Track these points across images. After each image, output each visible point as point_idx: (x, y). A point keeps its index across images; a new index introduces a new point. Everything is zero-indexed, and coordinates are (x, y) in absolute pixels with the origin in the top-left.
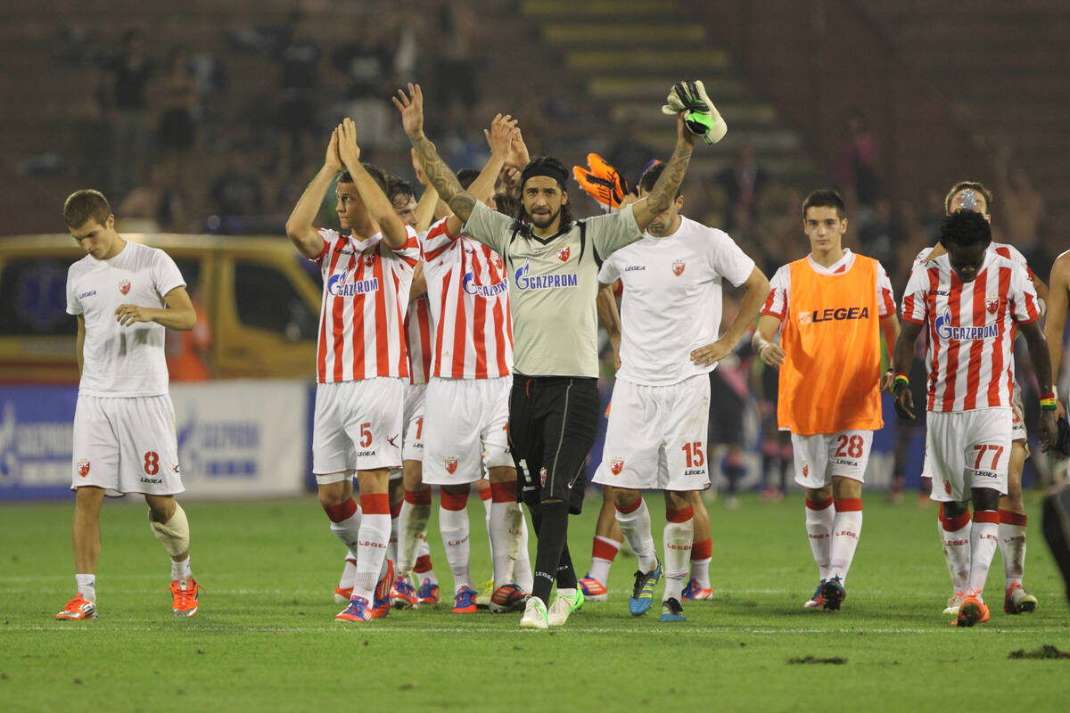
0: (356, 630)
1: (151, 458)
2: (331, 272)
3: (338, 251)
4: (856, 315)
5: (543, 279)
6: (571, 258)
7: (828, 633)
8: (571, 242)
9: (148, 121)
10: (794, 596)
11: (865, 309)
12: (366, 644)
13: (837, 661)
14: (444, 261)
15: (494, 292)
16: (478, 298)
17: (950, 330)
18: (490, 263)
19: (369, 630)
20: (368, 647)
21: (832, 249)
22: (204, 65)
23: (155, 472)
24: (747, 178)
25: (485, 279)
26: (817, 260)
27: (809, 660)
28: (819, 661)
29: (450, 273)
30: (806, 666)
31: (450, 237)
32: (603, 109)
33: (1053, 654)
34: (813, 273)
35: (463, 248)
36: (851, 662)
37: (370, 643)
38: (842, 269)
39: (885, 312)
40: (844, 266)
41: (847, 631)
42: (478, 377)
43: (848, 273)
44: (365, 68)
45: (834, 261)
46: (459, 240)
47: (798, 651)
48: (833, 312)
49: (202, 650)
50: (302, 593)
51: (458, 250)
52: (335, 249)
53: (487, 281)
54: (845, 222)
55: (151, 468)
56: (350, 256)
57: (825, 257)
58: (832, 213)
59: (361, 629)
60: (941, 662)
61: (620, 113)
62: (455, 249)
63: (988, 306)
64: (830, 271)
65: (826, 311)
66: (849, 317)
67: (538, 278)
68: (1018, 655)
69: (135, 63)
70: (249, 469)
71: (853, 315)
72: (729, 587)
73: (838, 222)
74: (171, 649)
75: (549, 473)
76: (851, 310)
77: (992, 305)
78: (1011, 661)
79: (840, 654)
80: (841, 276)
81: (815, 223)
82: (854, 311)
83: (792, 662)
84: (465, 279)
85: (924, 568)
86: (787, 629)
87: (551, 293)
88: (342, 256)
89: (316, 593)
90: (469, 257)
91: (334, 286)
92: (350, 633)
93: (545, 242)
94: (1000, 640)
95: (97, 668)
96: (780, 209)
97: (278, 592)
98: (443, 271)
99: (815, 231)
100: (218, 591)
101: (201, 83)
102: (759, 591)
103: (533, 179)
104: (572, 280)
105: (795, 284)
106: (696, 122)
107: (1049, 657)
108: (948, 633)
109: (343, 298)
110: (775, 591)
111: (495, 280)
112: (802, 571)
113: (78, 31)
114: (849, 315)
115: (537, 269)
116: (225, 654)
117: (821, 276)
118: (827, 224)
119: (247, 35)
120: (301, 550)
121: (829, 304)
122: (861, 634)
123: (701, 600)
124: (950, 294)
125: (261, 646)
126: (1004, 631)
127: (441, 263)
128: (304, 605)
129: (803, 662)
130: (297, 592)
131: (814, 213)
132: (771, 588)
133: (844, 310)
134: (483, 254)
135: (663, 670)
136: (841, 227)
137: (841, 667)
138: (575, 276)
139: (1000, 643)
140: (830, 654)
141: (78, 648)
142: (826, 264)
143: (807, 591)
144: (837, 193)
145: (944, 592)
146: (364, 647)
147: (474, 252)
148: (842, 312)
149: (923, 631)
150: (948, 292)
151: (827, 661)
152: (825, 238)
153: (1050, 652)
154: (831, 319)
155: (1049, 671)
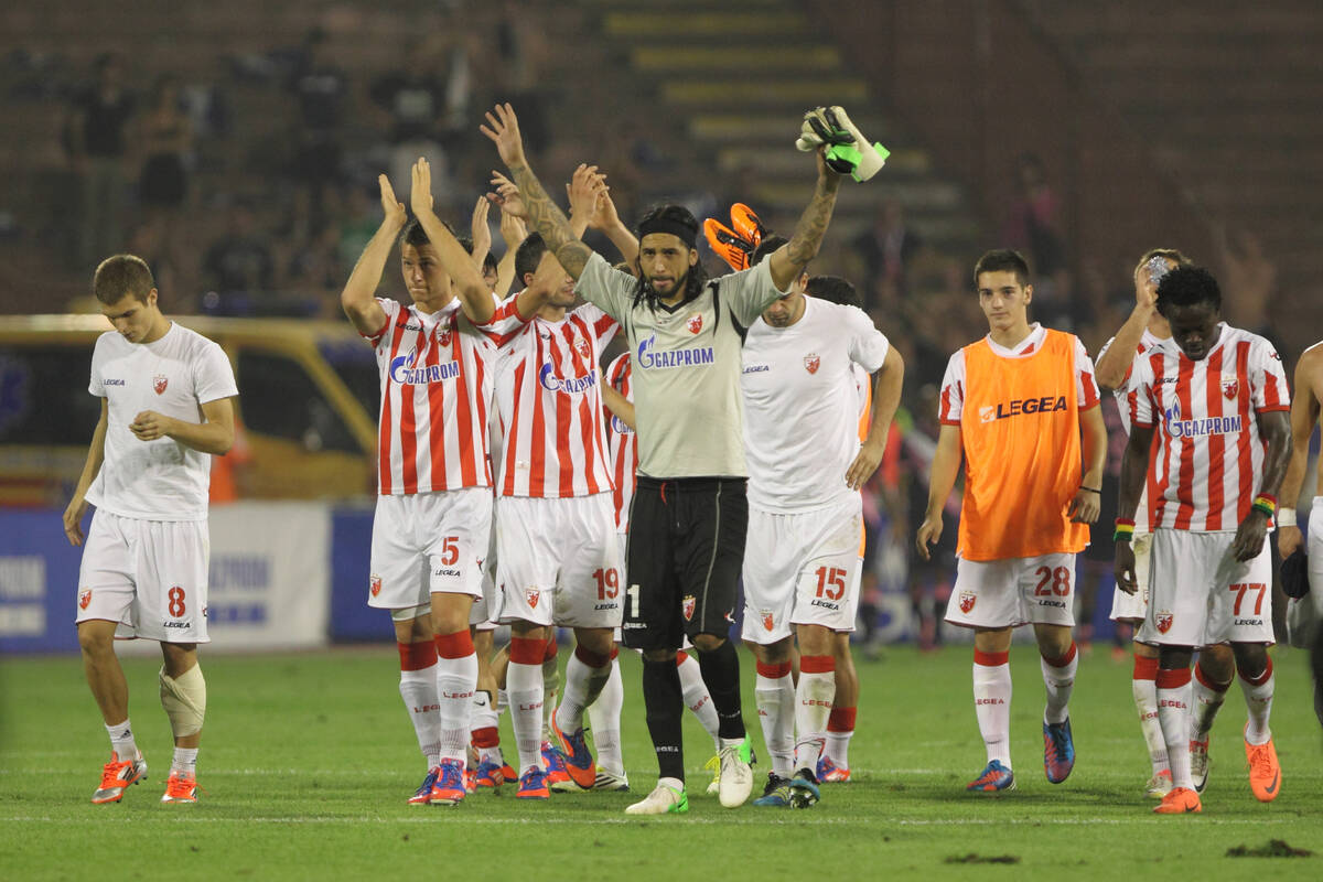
0: (393, 821)
1: (176, 596)
2: (394, 353)
3: (401, 326)
4: (1049, 407)
5: (669, 356)
6: (704, 327)
7: (996, 825)
8: (702, 310)
9: (128, 171)
10: (953, 777)
11: (1062, 399)
12: (406, 838)
13: (1007, 860)
14: (515, 349)
15: (579, 388)
16: (560, 394)
17: (1180, 425)
18: (573, 351)
19: (411, 820)
20: (409, 843)
21: (1014, 324)
22: (199, 99)
23: (181, 613)
24: (892, 244)
25: (568, 370)
26: (997, 340)
27: (972, 858)
28: (983, 860)
29: (523, 363)
30: (968, 869)
31: (521, 320)
32: (708, 155)
33: (1284, 851)
34: (994, 357)
35: (537, 332)
36: (1025, 862)
37: (410, 838)
38: (1030, 349)
39: (1083, 403)
40: (1032, 345)
41: (1020, 821)
42: (562, 495)
43: (1038, 354)
44: (413, 104)
45: (1020, 339)
46: (533, 322)
47: (958, 848)
48: (1021, 405)
49: (196, 846)
50: (325, 772)
51: (532, 335)
52: (397, 325)
53: (571, 372)
54: (1029, 289)
55: (176, 608)
56: (417, 333)
57: (1008, 337)
58: (1010, 279)
59: (399, 819)
60: (1139, 860)
61: (730, 160)
62: (529, 333)
63: (1224, 390)
64: (1015, 353)
65: (1012, 403)
66: (1041, 410)
67: (665, 354)
68: (1238, 852)
69: (110, 97)
70: (256, 615)
71: (1046, 407)
72: (869, 765)
73: (1019, 290)
74: (156, 845)
75: (699, 602)
76: (1043, 400)
77: (1229, 388)
78: (1229, 859)
79: (1010, 850)
80: (1030, 358)
81: (989, 292)
82: (1047, 401)
83: (950, 860)
84: (543, 371)
85: (1119, 741)
86: (942, 818)
87: (680, 373)
88: (406, 333)
89: (343, 773)
90: (546, 344)
91: (399, 371)
92: (385, 824)
93: (671, 311)
94: (1216, 833)
95: (61, 870)
96: (937, 284)
97: (293, 771)
98: (515, 362)
99: (989, 303)
100: (218, 771)
101: (195, 123)
102: (908, 771)
103: (650, 236)
104: (707, 356)
105: (970, 374)
106: (838, 158)
107: (1277, 854)
108: (1148, 824)
109: (413, 387)
110: (926, 772)
111: (581, 372)
112: (962, 745)
113: (38, 56)
114: (1041, 406)
115: (663, 345)
116: (226, 851)
117: (1004, 359)
118: (1005, 293)
119: (253, 60)
120: (322, 719)
121: (1016, 393)
122: (1038, 825)
123: (833, 782)
124: (1178, 380)
125: (271, 841)
126: (1220, 822)
127: (512, 352)
128: (329, 787)
129: (963, 861)
130: (318, 772)
131: (988, 279)
132: (923, 768)
133: (1035, 401)
134: (564, 341)
135: (784, 871)
136: (1023, 296)
137: (1013, 867)
138: (710, 350)
139: (1216, 836)
140: (999, 852)
141: (38, 844)
142: (1010, 345)
143: (970, 771)
144: (1018, 253)
145: (1143, 772)
146: (403, 843)
147: (552, 337)
148: (1031, 403)
149: (1117, 821)
150: (1176, 378)
151: (994, 861)
152: (1001, 311)
153: (1279, 849)
154: (1019, 413)
155: (1278, 873)
